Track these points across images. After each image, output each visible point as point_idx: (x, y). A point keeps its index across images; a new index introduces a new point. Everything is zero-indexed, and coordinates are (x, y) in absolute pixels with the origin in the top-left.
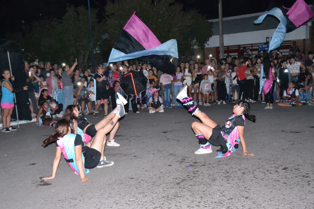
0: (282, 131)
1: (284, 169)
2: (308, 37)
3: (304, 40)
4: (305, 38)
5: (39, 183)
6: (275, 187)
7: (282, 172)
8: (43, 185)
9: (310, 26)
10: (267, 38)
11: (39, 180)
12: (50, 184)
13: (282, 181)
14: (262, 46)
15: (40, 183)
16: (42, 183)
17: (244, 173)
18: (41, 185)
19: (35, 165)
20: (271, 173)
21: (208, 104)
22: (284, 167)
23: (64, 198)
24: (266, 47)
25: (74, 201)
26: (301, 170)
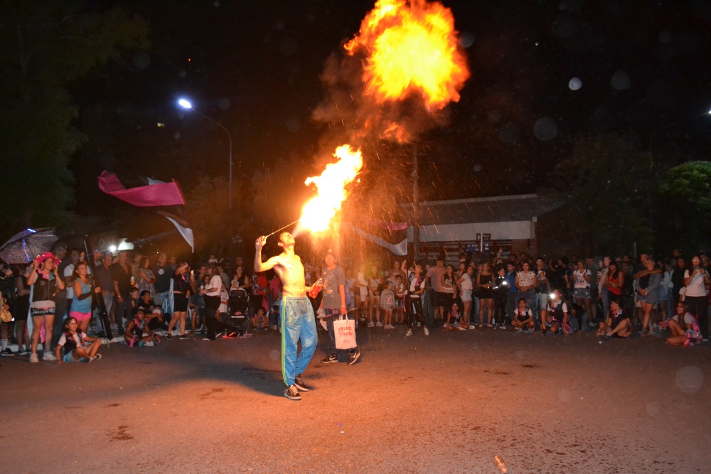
0: (486, 371)
1: (474, 429)
2: (534, 237)
3: (528, 240)
4: (529, 238)
5: (115, 435)
6: (456, 456)
7: (470, 434)
8: (120, 439)
9: (535, 223)
10: (477, 235)
11: (118, 430)
12: (131, 438)
13: (468, 447)
14: (471, 245)
15: (117, 436)
16: (120, 436)
17: (416, 434)
18: (118, 438)
19: (117, 407)
20: (455, 435)
21: (390, 326)
22: (475, 425)
23: (146, 461)
24: (476, 247)
25: (159, 466)
26: (497, 431)
